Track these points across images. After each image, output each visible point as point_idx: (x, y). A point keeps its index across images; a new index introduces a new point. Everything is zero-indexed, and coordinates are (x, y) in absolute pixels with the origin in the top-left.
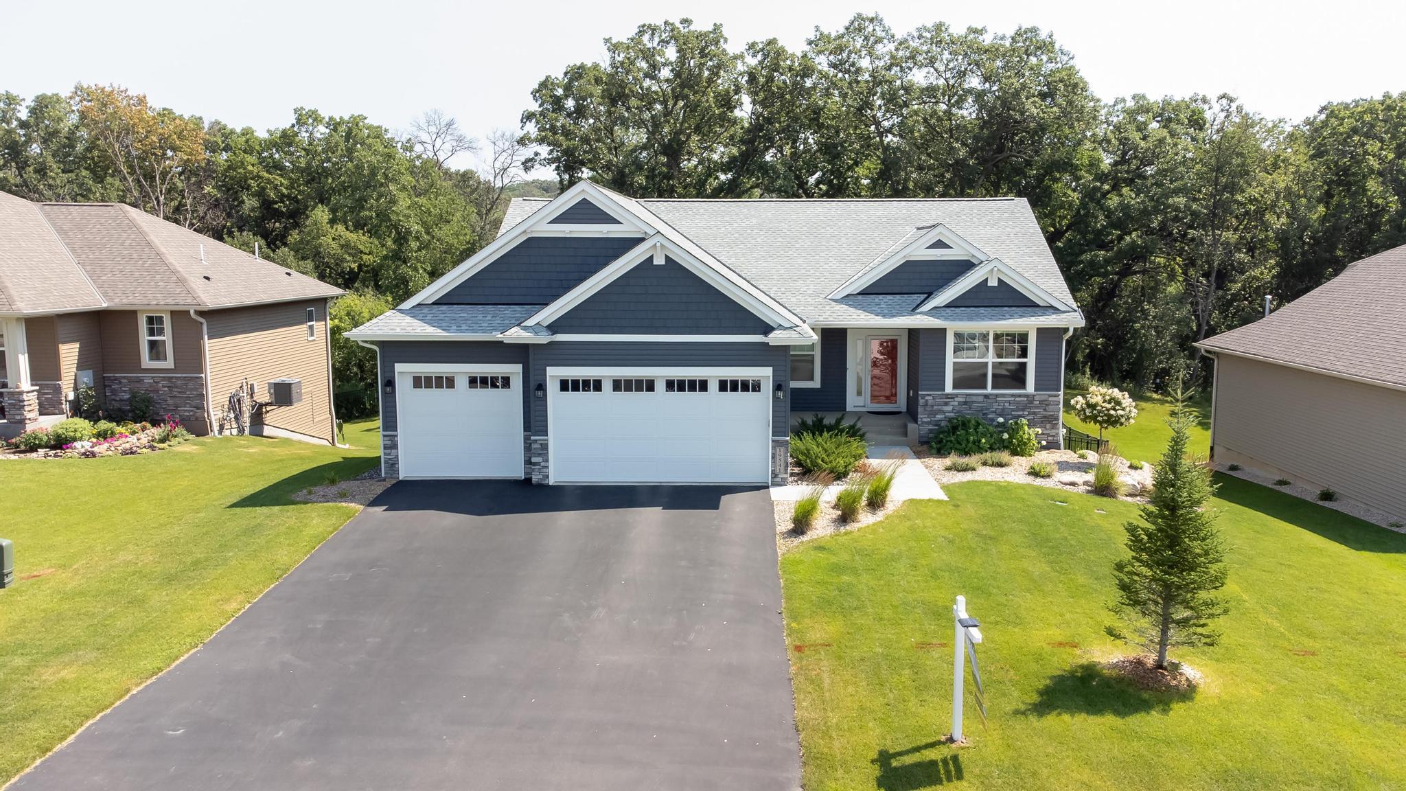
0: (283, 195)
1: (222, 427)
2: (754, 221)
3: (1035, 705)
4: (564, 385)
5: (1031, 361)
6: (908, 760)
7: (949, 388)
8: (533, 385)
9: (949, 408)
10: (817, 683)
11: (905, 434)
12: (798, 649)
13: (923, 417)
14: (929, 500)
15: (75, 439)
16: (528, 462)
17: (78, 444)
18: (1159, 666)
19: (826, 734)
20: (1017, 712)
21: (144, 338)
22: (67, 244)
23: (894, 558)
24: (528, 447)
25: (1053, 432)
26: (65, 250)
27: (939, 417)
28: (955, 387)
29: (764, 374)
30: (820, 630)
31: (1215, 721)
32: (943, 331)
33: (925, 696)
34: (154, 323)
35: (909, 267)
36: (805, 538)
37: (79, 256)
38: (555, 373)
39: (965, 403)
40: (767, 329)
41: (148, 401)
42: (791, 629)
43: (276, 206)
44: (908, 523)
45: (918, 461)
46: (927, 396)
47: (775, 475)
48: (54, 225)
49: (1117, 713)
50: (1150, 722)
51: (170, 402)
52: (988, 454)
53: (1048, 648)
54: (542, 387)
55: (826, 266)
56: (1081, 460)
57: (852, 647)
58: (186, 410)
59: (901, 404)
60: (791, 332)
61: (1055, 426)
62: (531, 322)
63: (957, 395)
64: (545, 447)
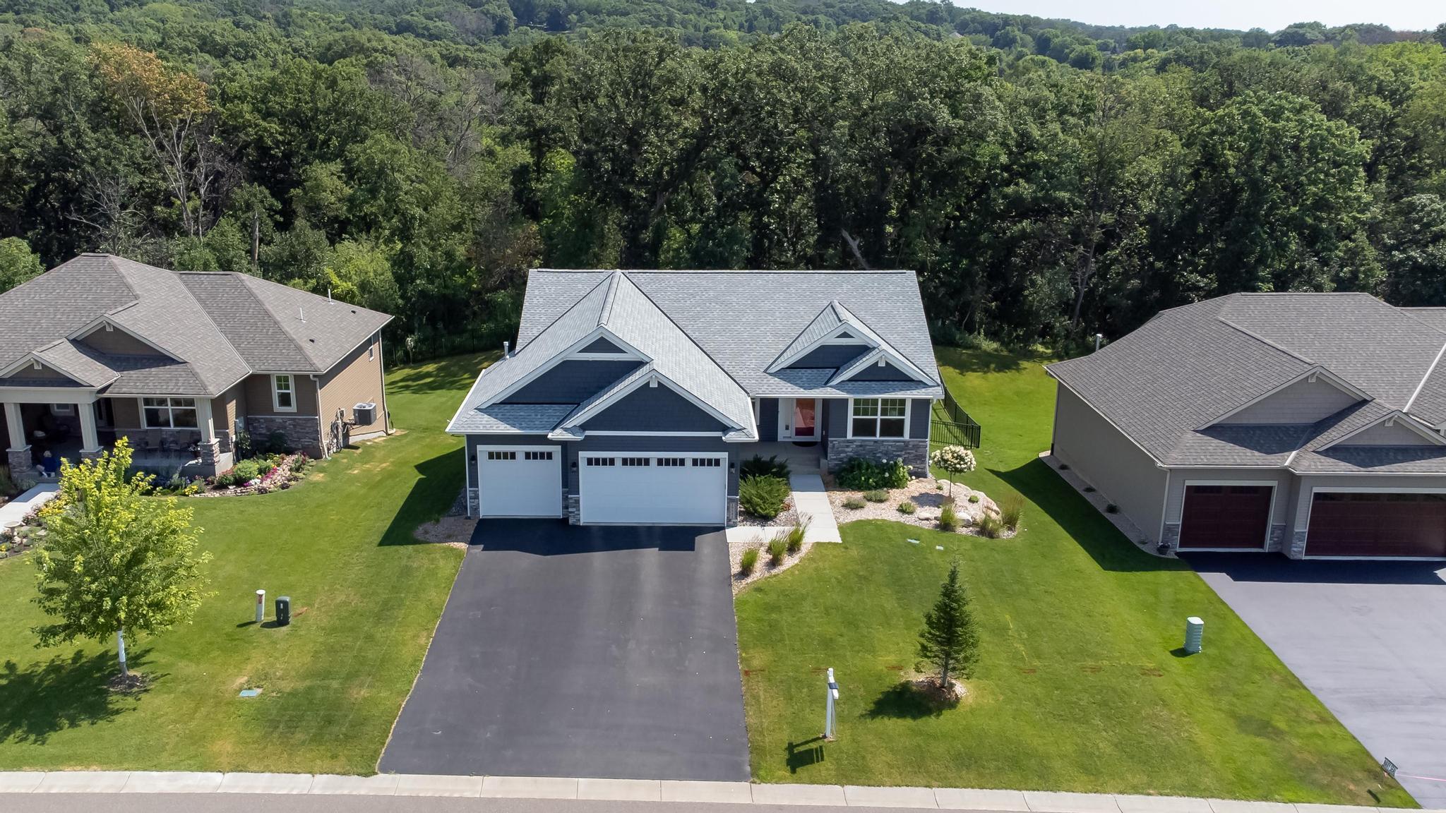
0: (278, 141)
1: (329, 449)
2: (711, 293)
3: (871, 711)
4: (590, 462)
5: (907, 418)
6: (802, 749)
7: (850, 436)
8: (569, 464)
9: (850, 449)
10: (756, 698)
11: (819, 466)
12: (747, 673)
13: (831, 455)
14: (829, 543)
15: (250, 479)
16: (566, 507)
17: (252, 482)
18: (942, 686)
19: (761, 733)
20: (862, 716)
21: (276, 392)
22: (208, 313)
23: (803, 598)
24: (565, 498)
25: (922, 466)
26: (208, 319)
27: (842, 455)
28: (854, 434)
29: (723, 456)
30: (759, 658)
31: (964, 723)
32: (846, 401)
33: (814, 707)
34: (283, 381)
35: (823, 350)
36: (749, 580)
37: (219, 325)
38: (583, 455)
39: (861, 446)
40: (725, 429)
41: (281, 436)
42: (741, 658)
43: (272, 152)
44: (815, 565)
45: (825, 493)
46: (834, 441)
47: (729, 520)
48: (194, 294)
49: (914, 718)
50: (931, 723)
51: (295, 435)
52: (873, 492)
53: (885, 670)
54: (575, 465)
55: (764, 341)
56: (938, 492)
57: (776, 672)
58: (306, 441)
59: (817, 436)
60: (740, 433)
61: (923, 462)
62: (570, 424)
63: (855, 441)
64: (577, 501)
